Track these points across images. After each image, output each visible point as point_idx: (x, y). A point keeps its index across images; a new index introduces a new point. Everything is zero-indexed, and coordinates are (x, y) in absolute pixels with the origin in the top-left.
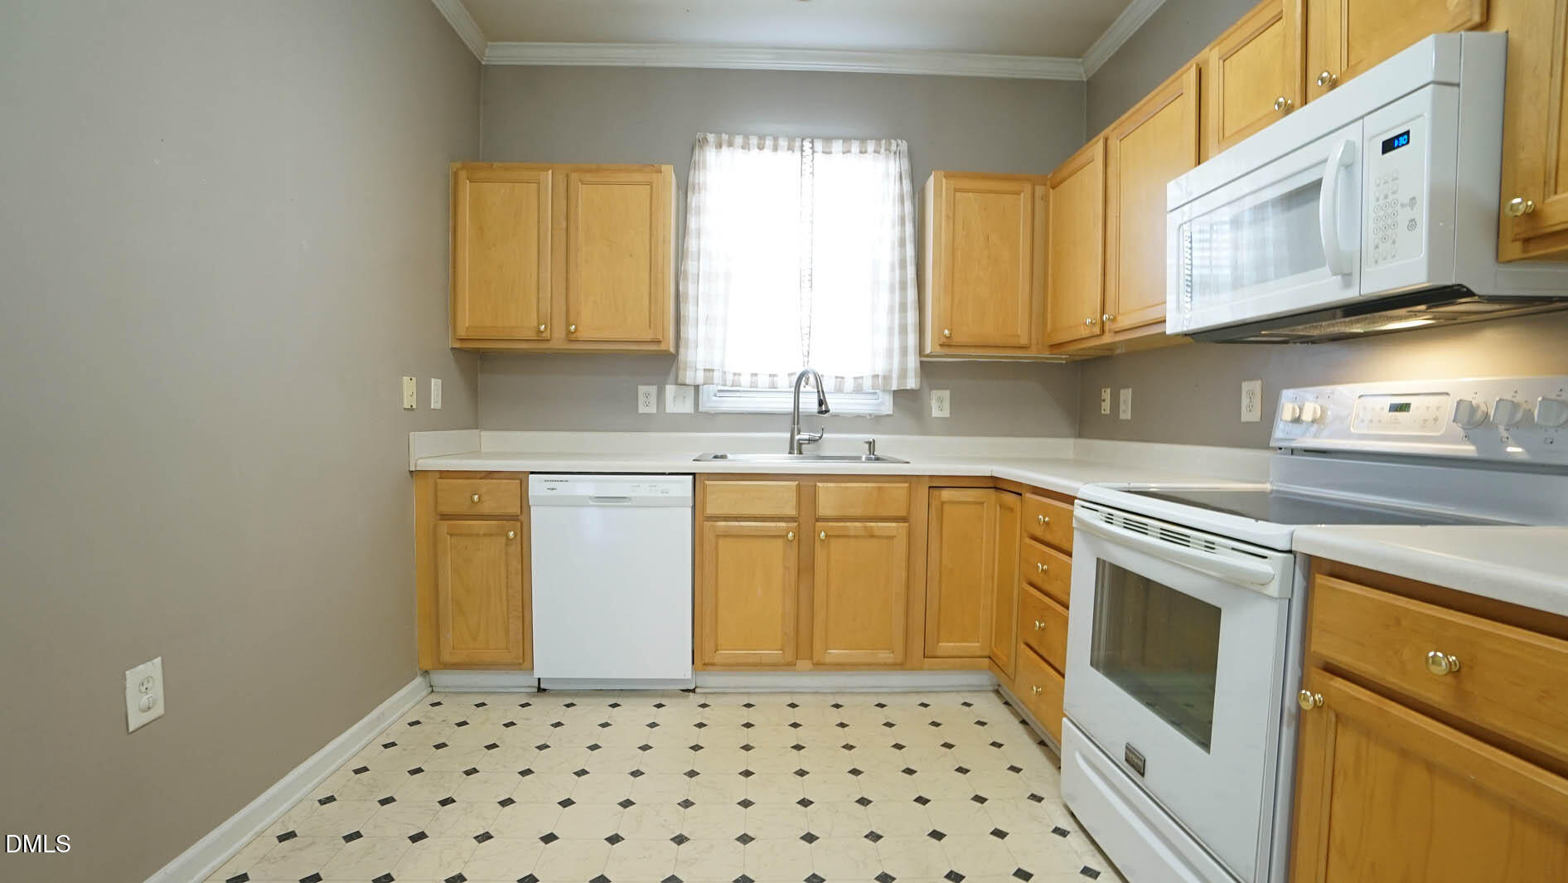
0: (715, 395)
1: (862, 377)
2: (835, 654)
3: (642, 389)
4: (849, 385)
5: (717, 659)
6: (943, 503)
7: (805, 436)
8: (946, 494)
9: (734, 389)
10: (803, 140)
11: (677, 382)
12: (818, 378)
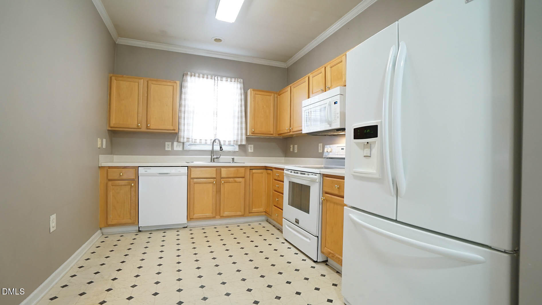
0: (189, 145)
1: (230, 141)
2: (226, 214)
3: (167, 143)
4: (227, 143)
5: (194, 217)
6: (253, 173)
7: (215, 157)
8: (254, 171)
9: (195, 144)
10: (215, 77)
11: (178, 141)
12: (219, 141)
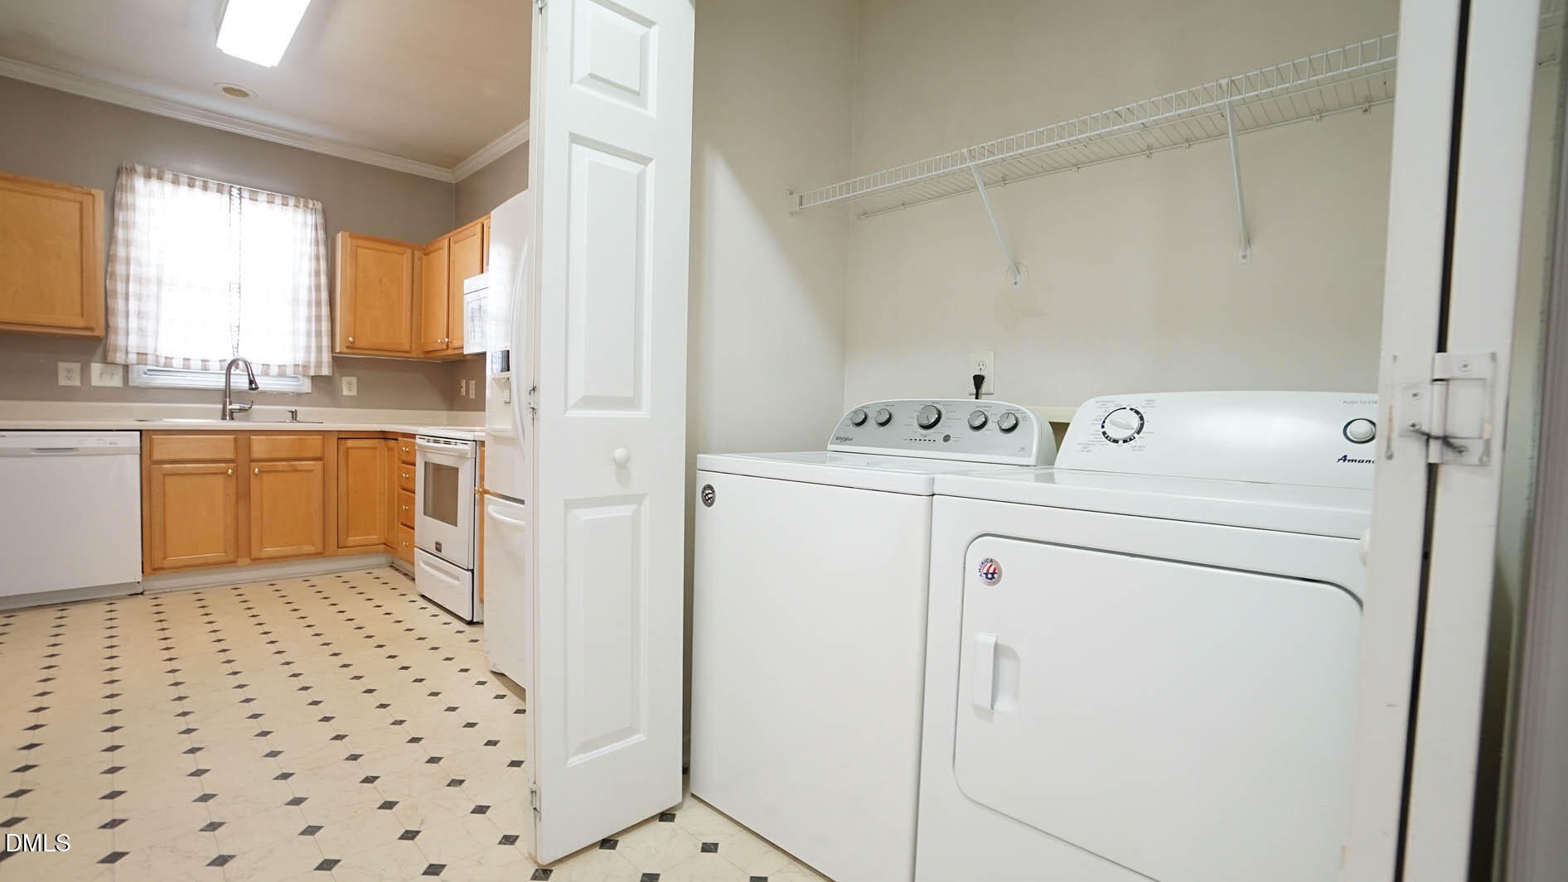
0: (146, 374)
1: (285, 366)
2: (269, 551)
3: (62, 365)
4: (274, 371)
5: (166, 564)
6: (348, 449)
7: (236, 406)
8: (350, 443)
9: (167, 366)
10: (231, 187)
11: (104, 360)
12: (247, 364)
